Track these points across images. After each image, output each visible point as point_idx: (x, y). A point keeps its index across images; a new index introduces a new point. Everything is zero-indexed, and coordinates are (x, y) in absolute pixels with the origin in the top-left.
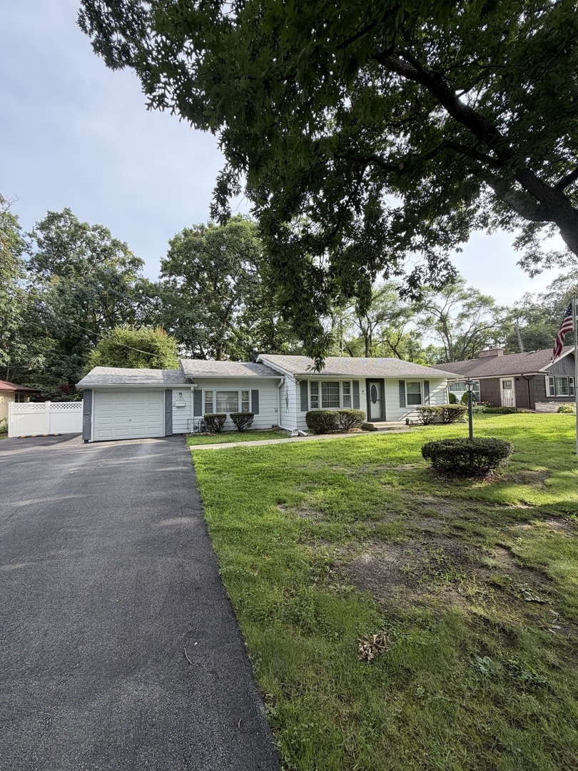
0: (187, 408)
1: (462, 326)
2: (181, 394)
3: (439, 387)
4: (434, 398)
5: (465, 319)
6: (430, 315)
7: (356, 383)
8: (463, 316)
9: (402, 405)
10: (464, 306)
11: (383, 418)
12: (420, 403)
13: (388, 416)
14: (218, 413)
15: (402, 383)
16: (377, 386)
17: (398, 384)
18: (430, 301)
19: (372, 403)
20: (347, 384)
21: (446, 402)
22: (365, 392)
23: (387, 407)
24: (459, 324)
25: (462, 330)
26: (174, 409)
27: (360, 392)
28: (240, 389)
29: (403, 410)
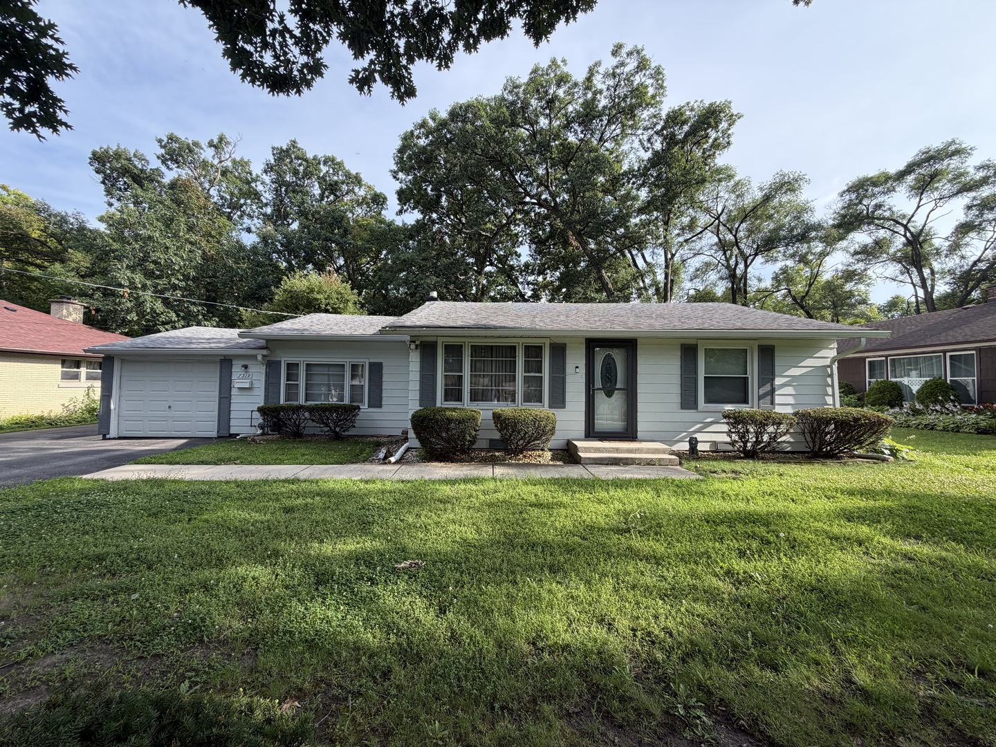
0: (256, 392)
1: (964, 251)
2: (246, 367)
3: (809, 362)
4: (790, 390)
5: (973, 234)
6: (882, 233)
7: (559, 350)
8: (965, 228)
9: (688, 401)
10: (969, 208)
11: (629, 433)
12: (745, 401)
13: (642, 426)
14: (309, 403)
15: (689, 351)
16: (618, 357)
17: (679, 353)
18: (878, 206)
19: (600, 397)
20: (534, 352)
21: (829, 400)
22: (582, 370)
23: (641, 407)
24: (955, 247)
25: (963, 257)
26: (234, 392)
27: (570, 368)
28: (347, 360)
29: (689, 415)
